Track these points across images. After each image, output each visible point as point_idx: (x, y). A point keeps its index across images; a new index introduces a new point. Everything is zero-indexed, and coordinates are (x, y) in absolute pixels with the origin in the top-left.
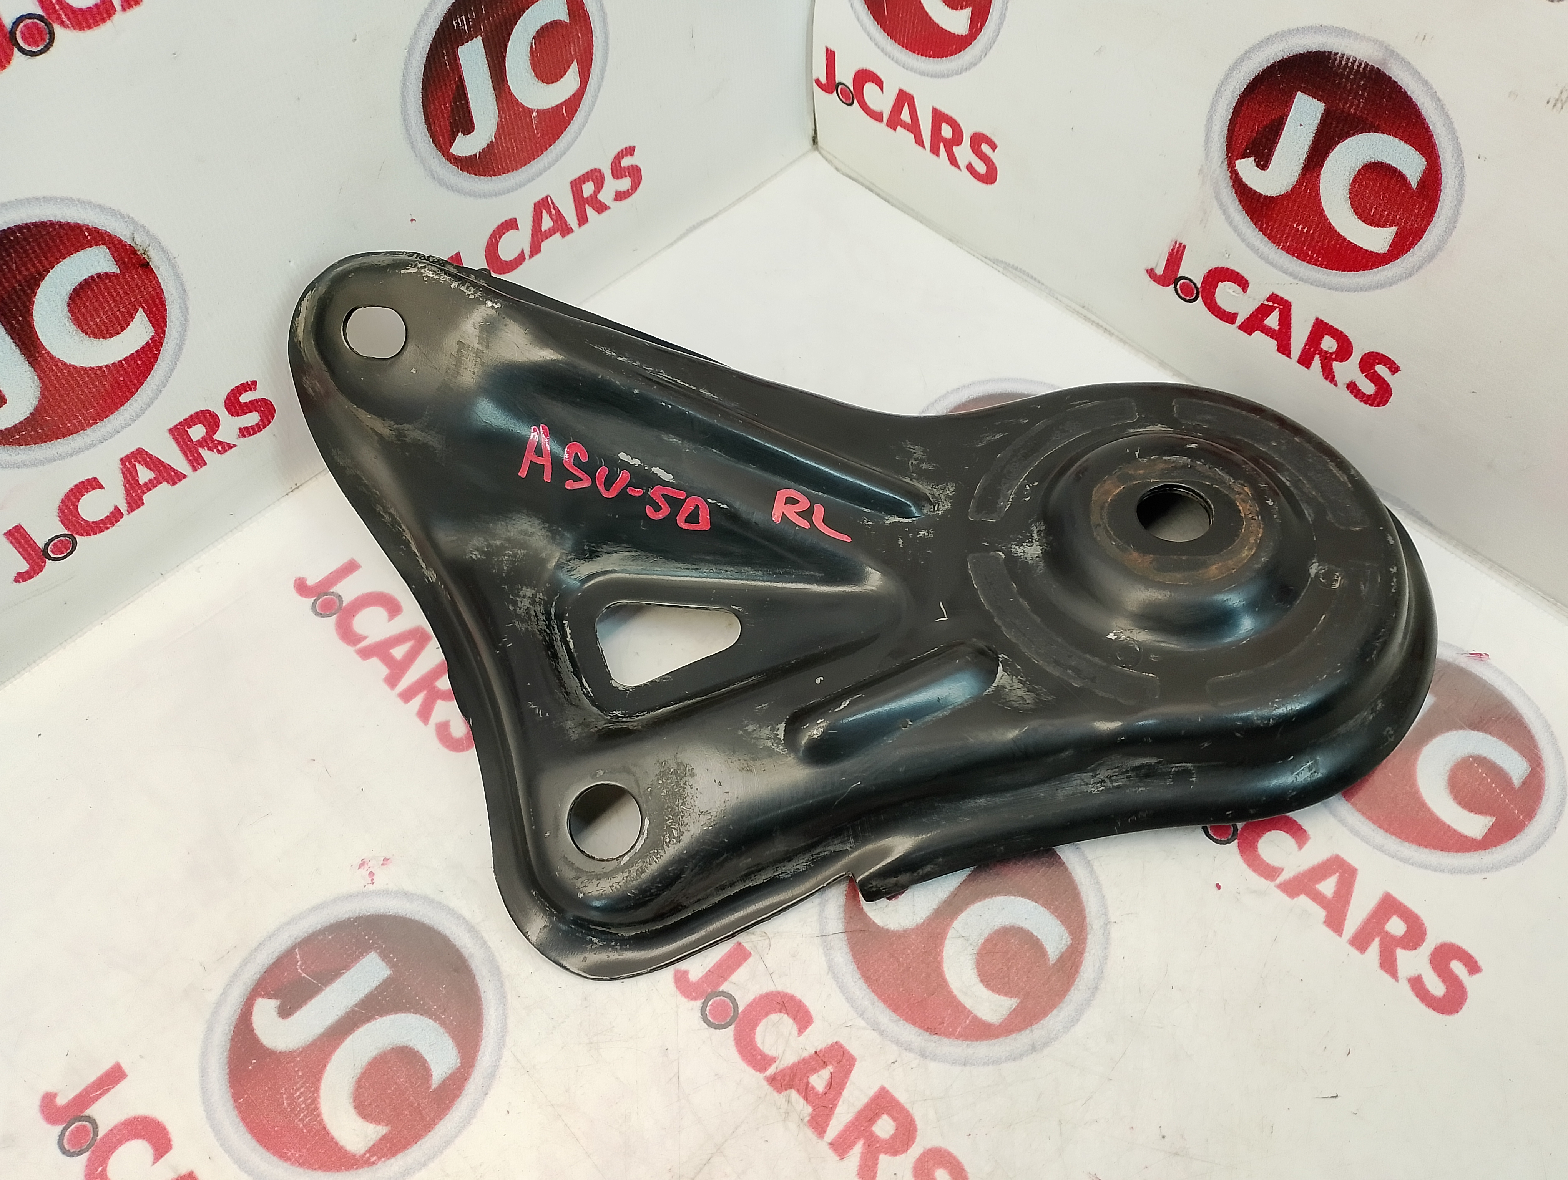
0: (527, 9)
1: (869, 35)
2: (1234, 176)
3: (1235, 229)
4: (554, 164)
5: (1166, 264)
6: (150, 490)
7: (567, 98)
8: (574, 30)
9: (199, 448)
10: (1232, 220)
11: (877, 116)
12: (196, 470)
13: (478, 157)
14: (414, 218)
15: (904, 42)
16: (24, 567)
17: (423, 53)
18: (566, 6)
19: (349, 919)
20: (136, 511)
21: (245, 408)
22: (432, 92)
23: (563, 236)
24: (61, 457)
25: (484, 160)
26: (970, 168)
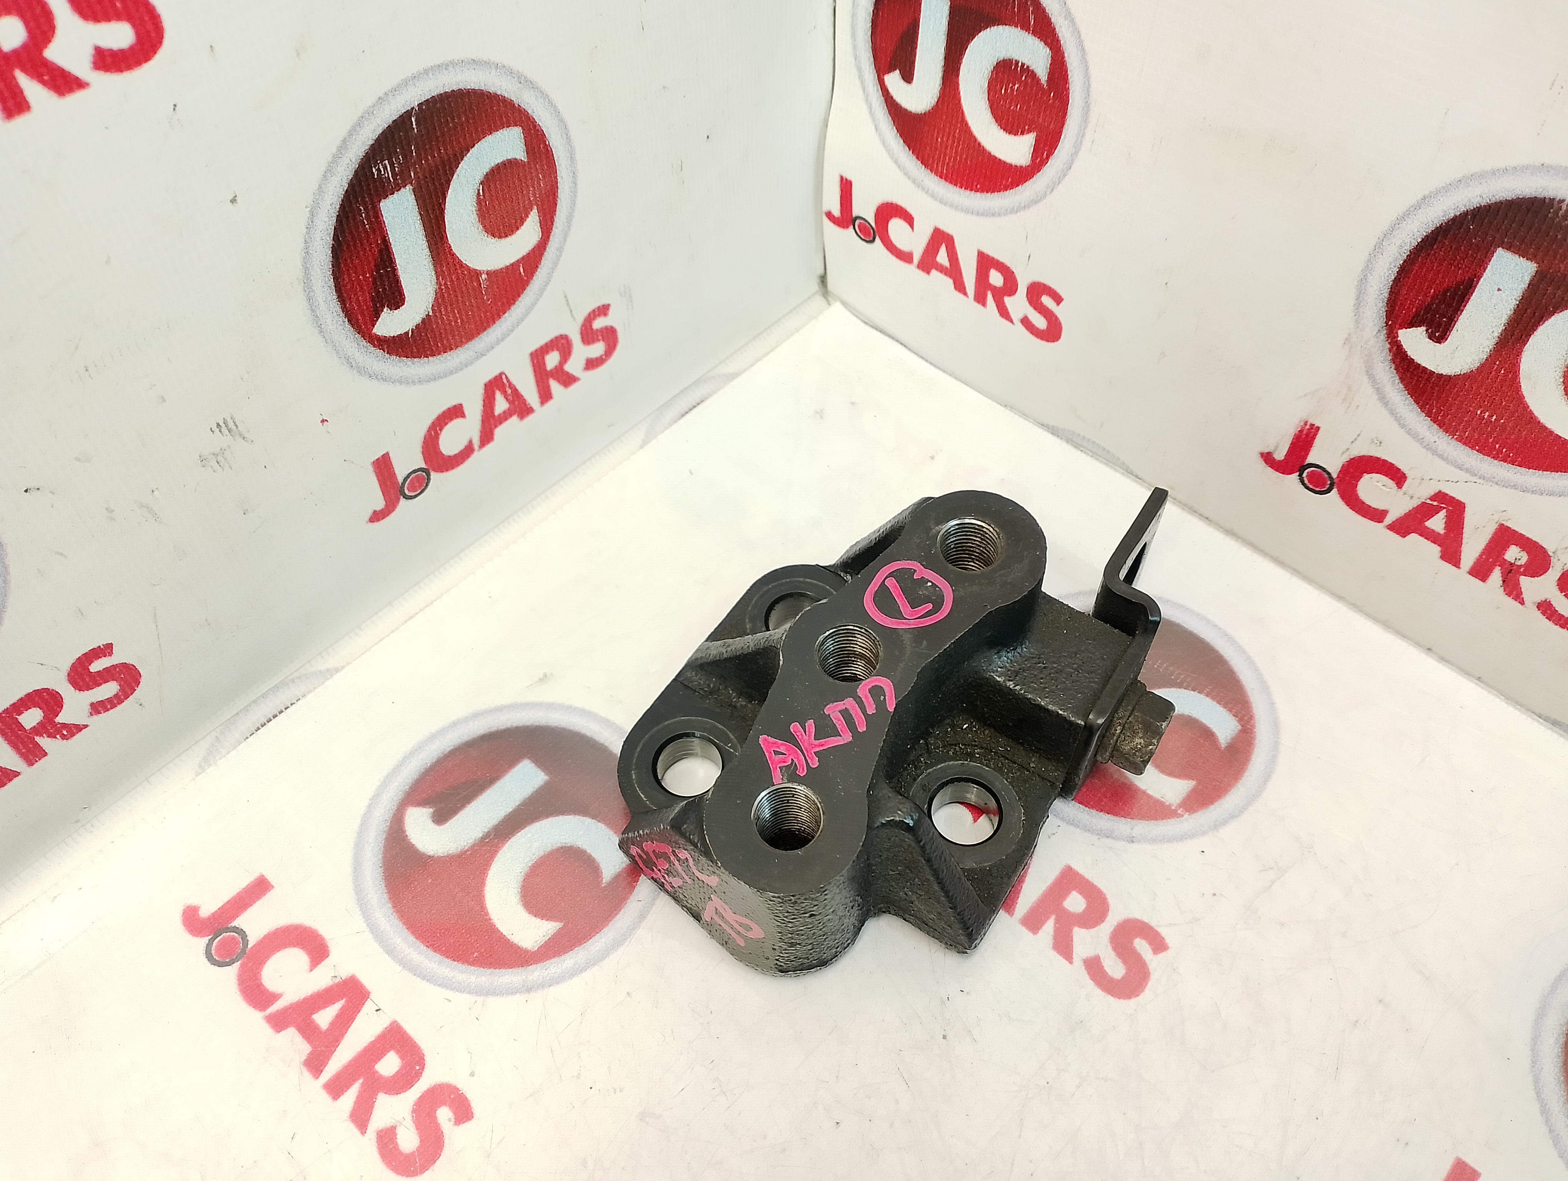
0: (472, 147)
1: (896, 162)
2: (1395, 349)
3: (1393, 413)
4: (508, 335)
5: (1290, 447)
7: (525, 254)
8: (533, 169)
9: (35, 737)
10: (1388, 402)
11: (905, 257)
12: (32, 764)
13: (410, 336)
14: (326, 418)
15: (942, 172)
17: (331, 211)
18: (523, 141)
21: (98, 678)
22: (346, 260)
25: (418, 338)
26: (1026, 322)
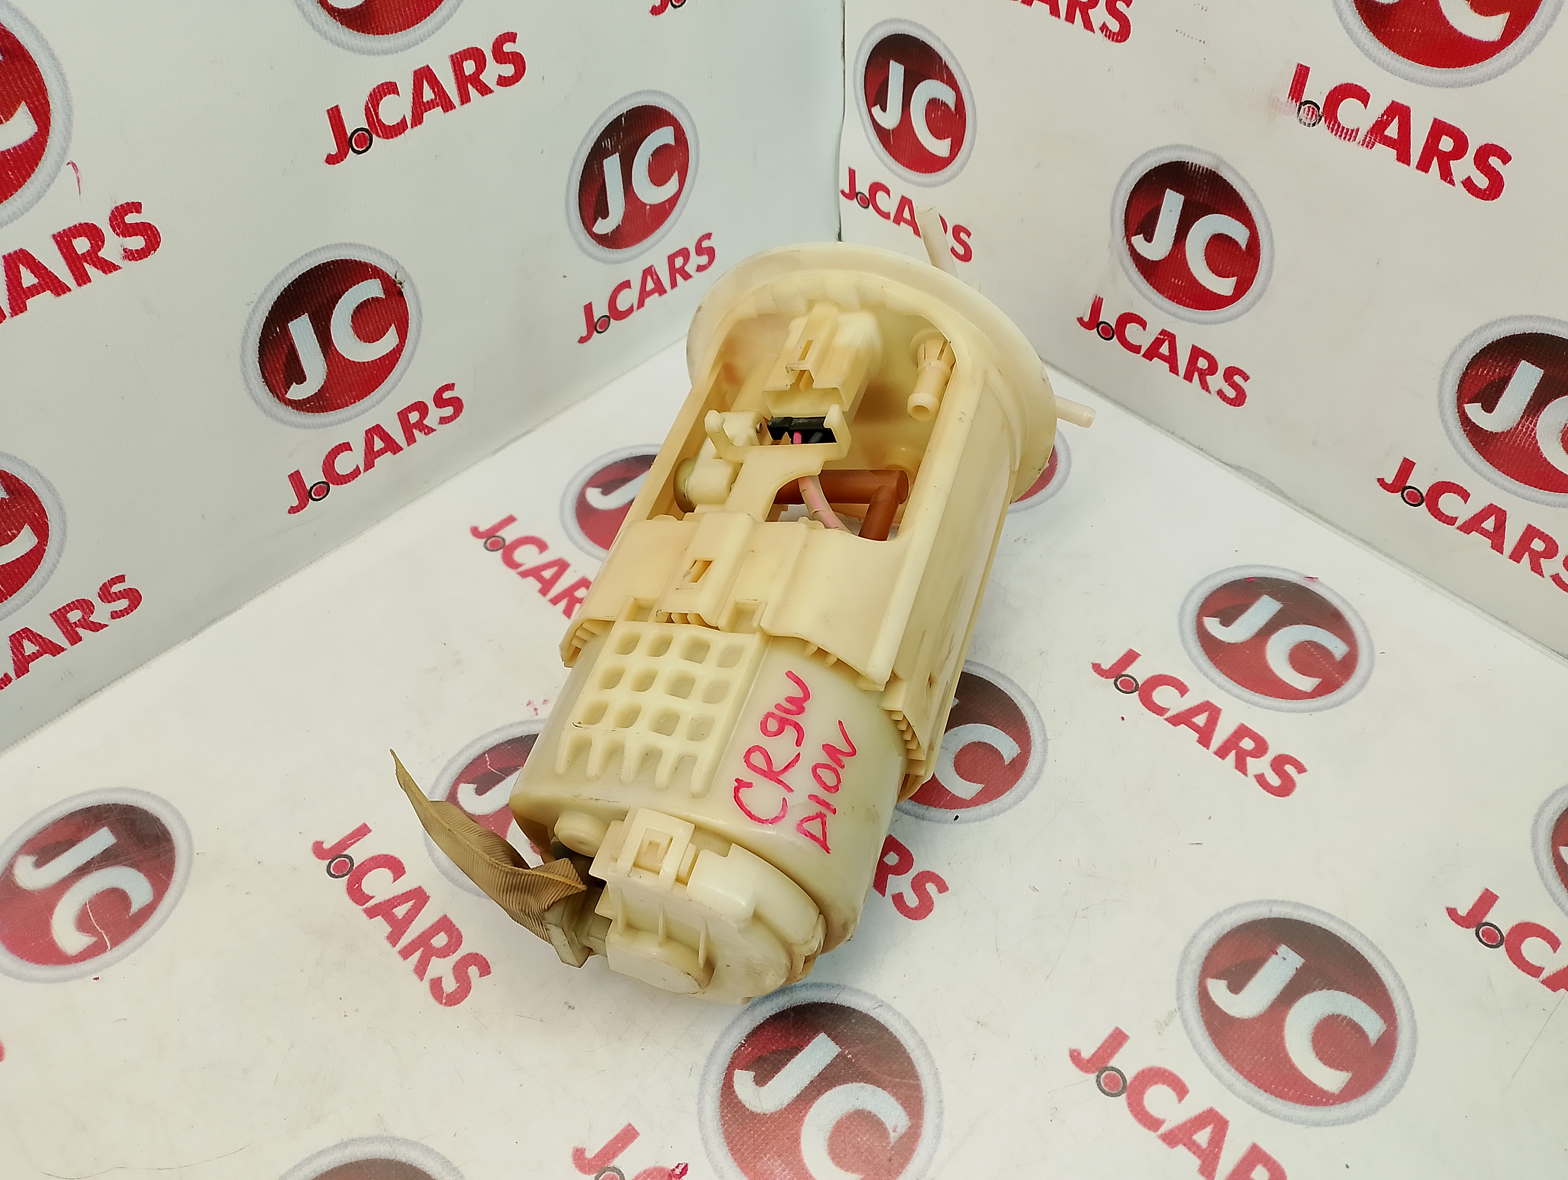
0: (649, 136)
1: (880, 158)
2: (1131, 249)
4: (658, 243)
5: (1090, 314)
6: (379, 456)
7: (670, 197)
8: (677, 151)
10: (1132, 279)
13: (610, 235)
14: (566, 275)
15: (902, 161)
16: (296, 503)
17: (582, 163)
18: (674, 134)
19: (522, 736)
20: (369, 470)
22: (585, 189)
23: (660, 295)
24: (331, 425)
25: (613, 237)
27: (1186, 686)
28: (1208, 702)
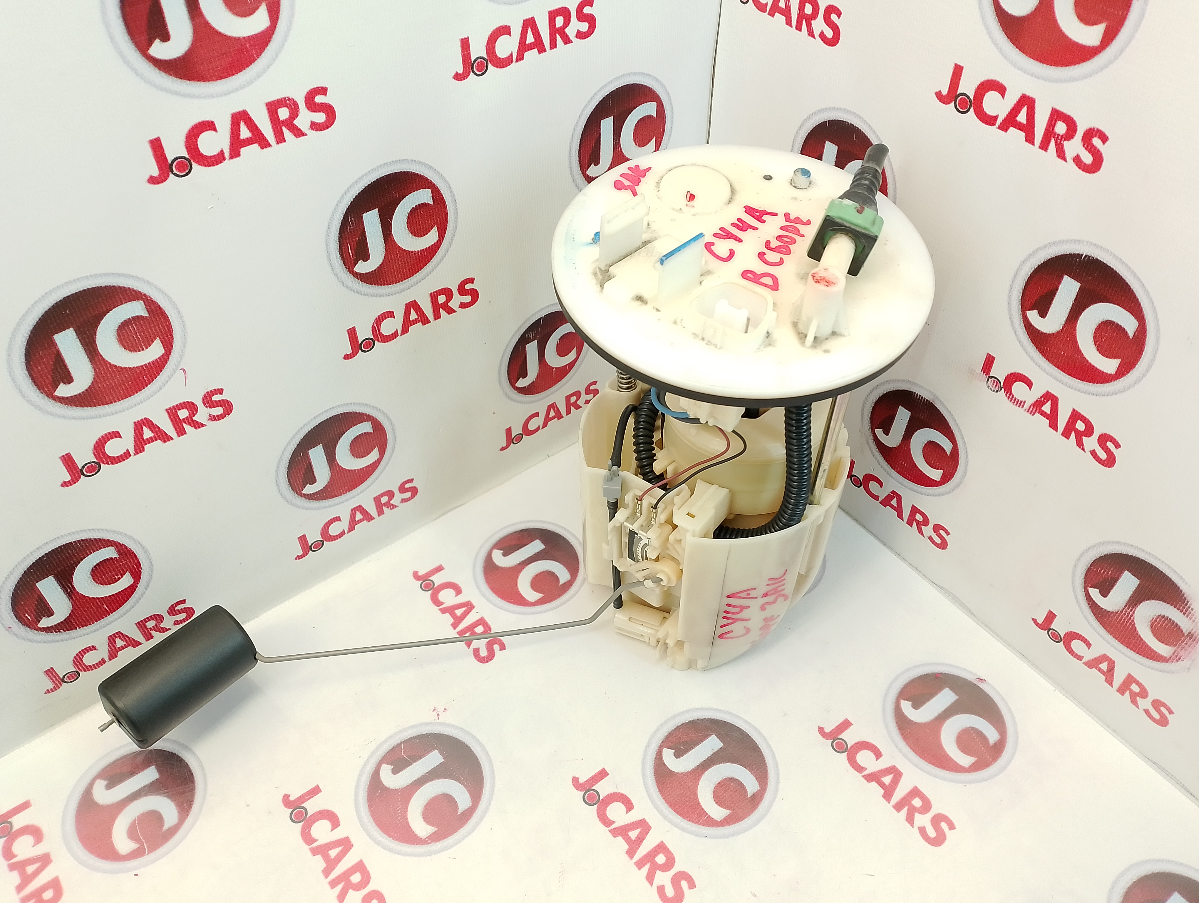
6: (359, 523)
16: (300, 554)
19: (427, 734)
20: (351, 532)
23: (559, 419)
24: (329, 506)
27: (880, 752)
28: (894, 766)
